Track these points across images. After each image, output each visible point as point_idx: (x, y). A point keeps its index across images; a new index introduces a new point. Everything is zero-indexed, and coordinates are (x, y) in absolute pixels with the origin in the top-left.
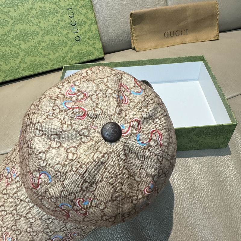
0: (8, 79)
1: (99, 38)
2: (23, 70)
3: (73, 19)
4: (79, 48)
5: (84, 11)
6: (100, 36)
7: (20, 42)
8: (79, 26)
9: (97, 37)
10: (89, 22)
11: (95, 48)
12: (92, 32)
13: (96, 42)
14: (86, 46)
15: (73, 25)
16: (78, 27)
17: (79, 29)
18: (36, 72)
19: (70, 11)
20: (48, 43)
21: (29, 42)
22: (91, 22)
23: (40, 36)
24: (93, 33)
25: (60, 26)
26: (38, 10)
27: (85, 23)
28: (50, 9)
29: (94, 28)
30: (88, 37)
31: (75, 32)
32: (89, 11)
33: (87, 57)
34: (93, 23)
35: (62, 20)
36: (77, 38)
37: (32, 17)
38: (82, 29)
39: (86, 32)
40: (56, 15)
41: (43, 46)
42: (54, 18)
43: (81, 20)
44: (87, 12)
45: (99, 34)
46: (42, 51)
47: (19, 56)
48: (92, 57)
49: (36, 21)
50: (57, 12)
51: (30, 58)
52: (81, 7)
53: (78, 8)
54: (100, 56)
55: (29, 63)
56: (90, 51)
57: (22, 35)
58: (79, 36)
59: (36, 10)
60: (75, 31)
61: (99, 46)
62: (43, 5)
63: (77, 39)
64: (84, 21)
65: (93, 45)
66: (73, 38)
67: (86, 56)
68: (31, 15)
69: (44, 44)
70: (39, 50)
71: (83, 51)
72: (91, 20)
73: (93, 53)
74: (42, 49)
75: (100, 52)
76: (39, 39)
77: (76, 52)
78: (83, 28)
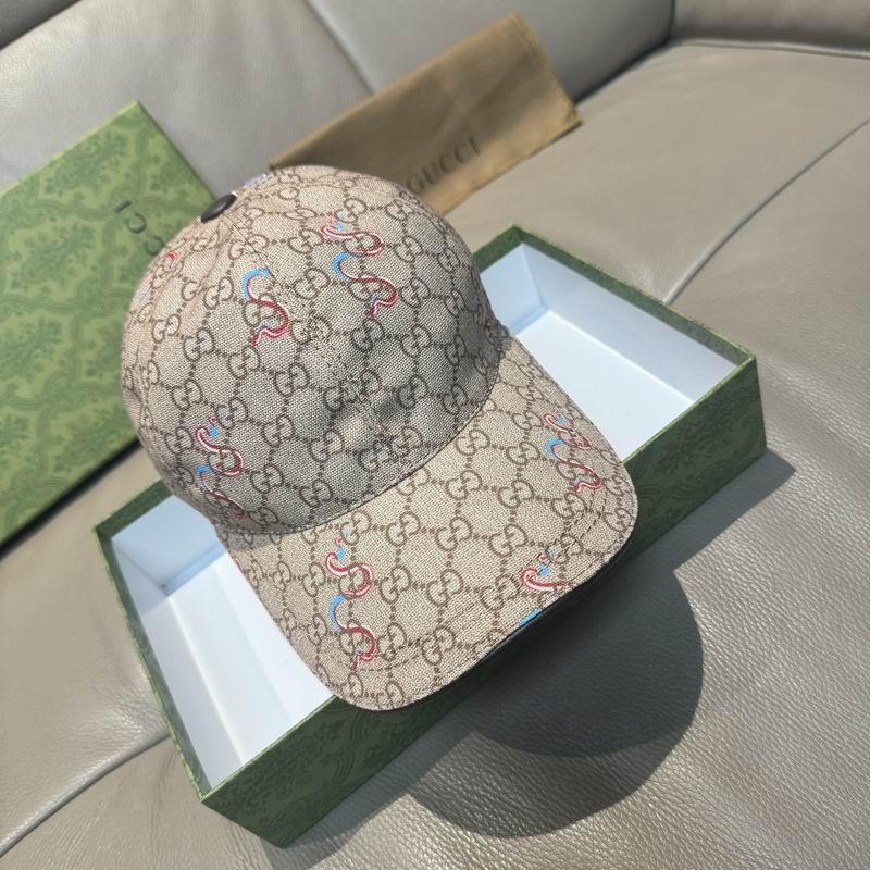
0: (22, 518)
2: (58, 468)
5: (171, 195)
7: (9, 381)
18: (105, 454)
19: (127, 213)
20: (100, 343)
21: (38, 368)
23: (65, 335)
25: (117, 273)
26: (25, 253)
28: (62, 237)
32: (187, 186)
35: (113, 250)
37: (15, 285)
40: (90, 247)
41: (90, 362)
42: (85, 257)
44: (183, 193)
46: (94, 379)
47: (24, 428)
49: (33, 292)
50: (88, 233)
51: (67, 418)
52: (155, 187)
53: (148, 192)
55: (68, 437)
57: (8, 355)
59: (17, 256)
62: (33, 233)
68: (9, 279)
69: (90, 355)
70: (84, 378)
74: (91, 373)
76: (67, 343)
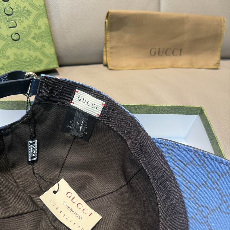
1: (51, 38)
3: (9, 4)
4: (18, 52)
6: (51, 35)
8: (19, 16)
9: (47, 36)
10: (34, 13)
11: (43, 54)
12: (40, 28)
13: (46, 44)
14: (30, 50)
15: (8, 15)
16: (16, 18)
17: (18, 22)
22: (37, 12)
24: (41, 30)
27: (29, 13)
29: (43, 22)
30: (32, 35)
31: (11, 26)
33: (31, 67)
34: (41, 14)
36: (14, 36)
38: (22, 22)
39: (30, 27)
43: (22, 7)
45: (51, 32)
48: (38, 67)
54: (51, 67)
56: (36, 57)
58: (17, 34)
60: (11, 24)
61: (50, 51)
63: (15, 38)
64: (26, 9)
65: (41, 48)
66: (7, 35)
67: (30, 65)
71: (24, 58)
72: (38, 9)
73: (40, 61)
75: (52, 60)
77: (12, 58)
78: (24, 20)
